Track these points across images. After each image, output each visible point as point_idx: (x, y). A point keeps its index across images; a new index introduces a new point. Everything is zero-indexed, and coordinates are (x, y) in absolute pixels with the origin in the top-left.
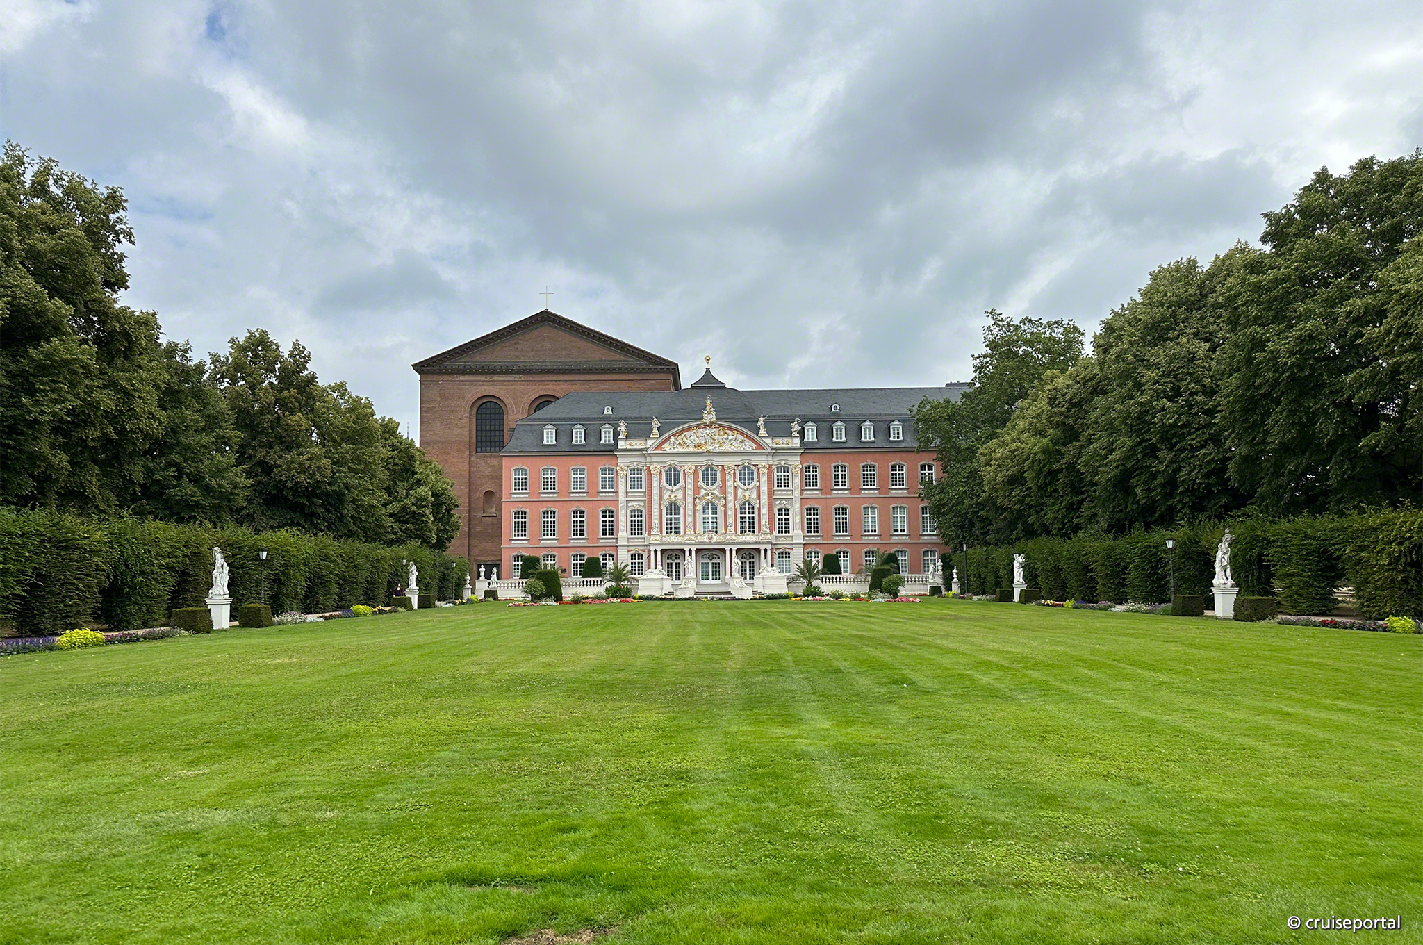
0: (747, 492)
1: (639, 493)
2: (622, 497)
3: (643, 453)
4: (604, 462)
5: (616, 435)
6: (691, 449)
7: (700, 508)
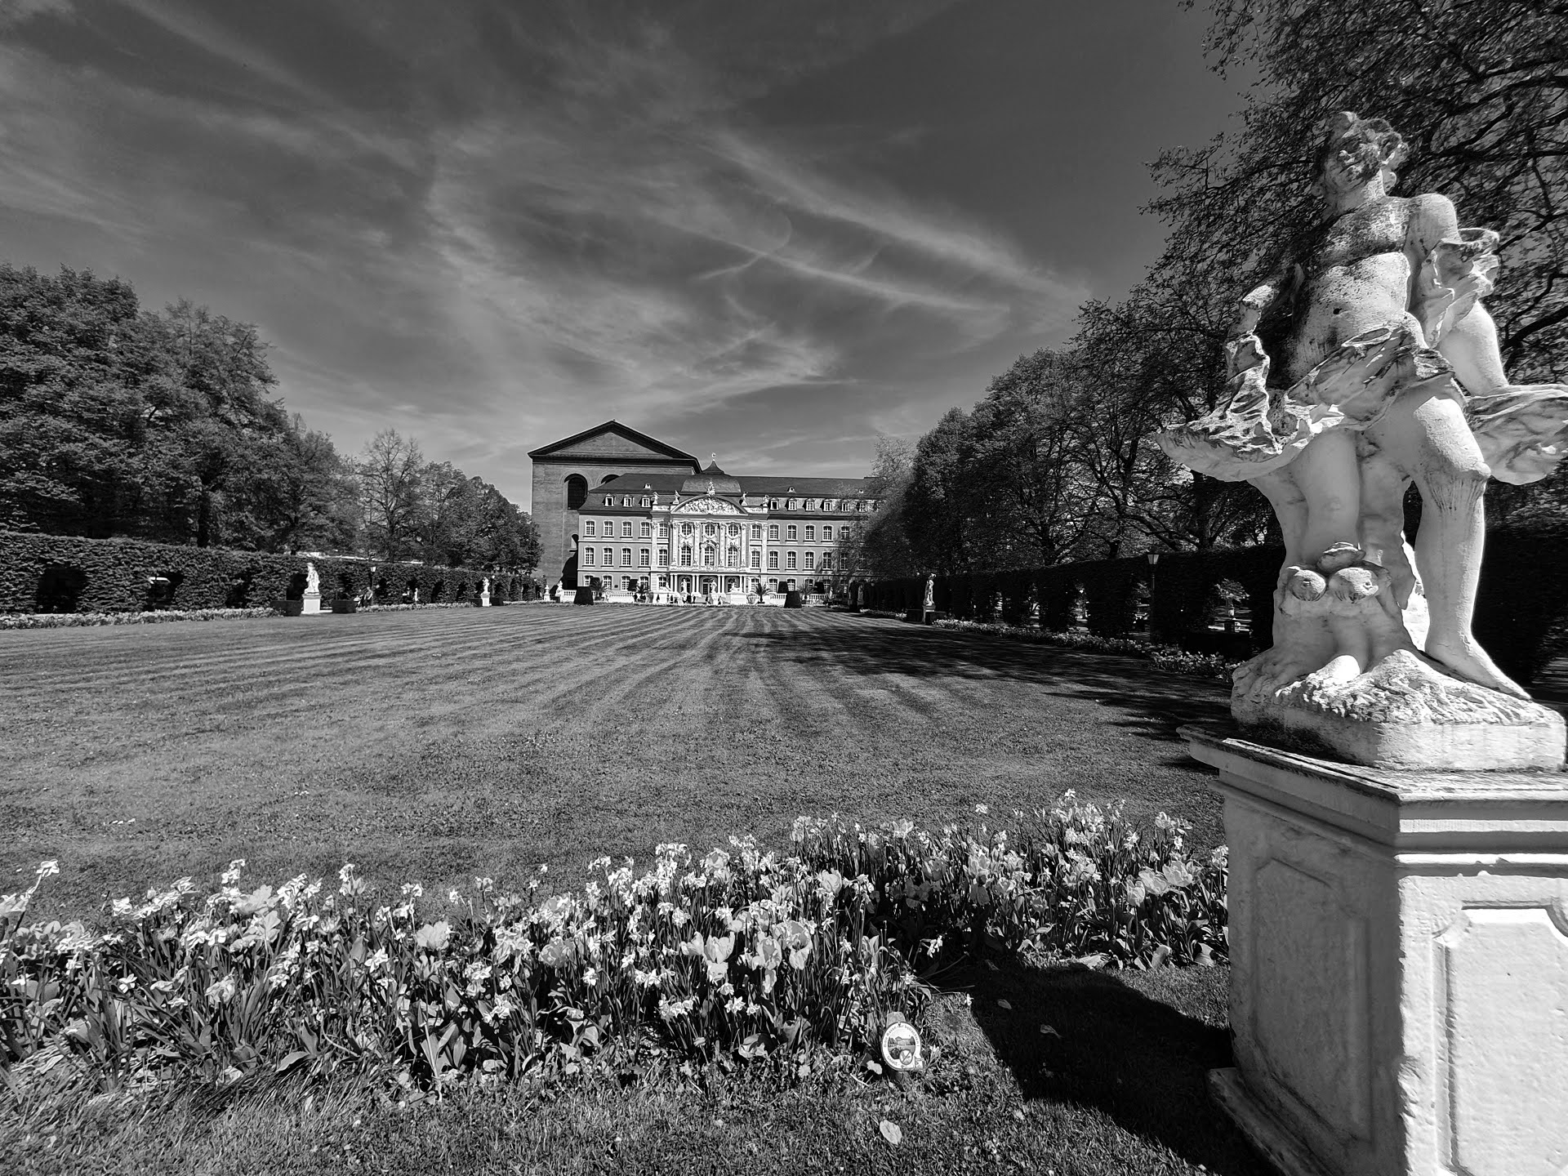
0: (733, 540)
1: (665, 539)
2: (655, 541)
3: (669, 514)
4: (644, 519)
5: (651, 502)
6: (699, 513)
7: (703, 550)
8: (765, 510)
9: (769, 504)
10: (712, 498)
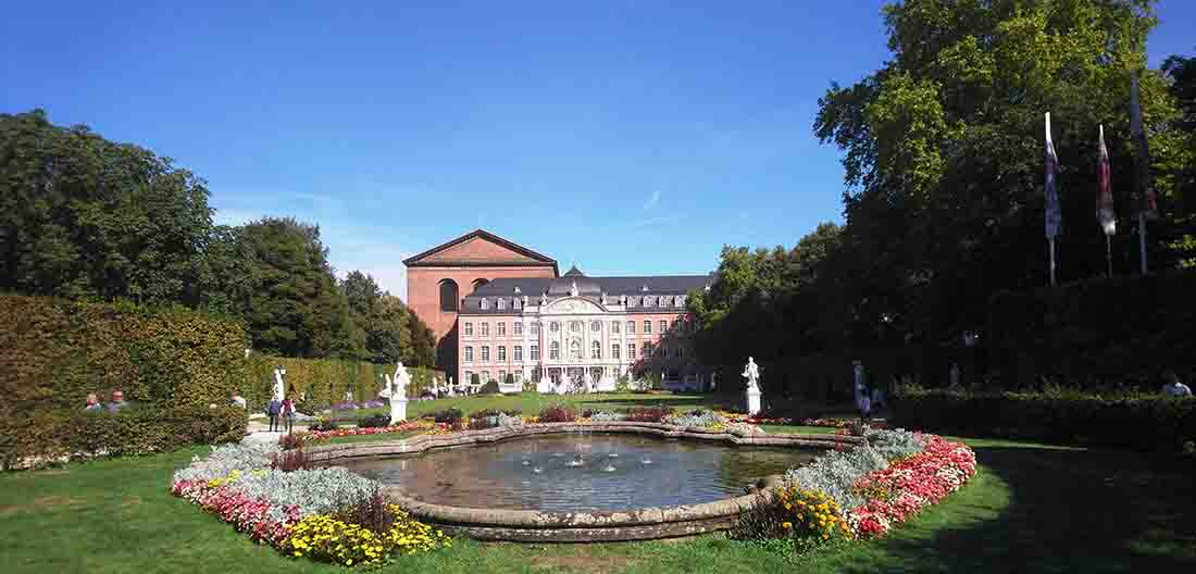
0: (595, 336)
1: (535, 337)
2: (526, 339)
3: (538, 315)
4: (516, 320)
5: (523, 303)
6: (565, 312)
7: (570, 345)
8: (623, 308)
9: (626, 302)
10: (575, 298)
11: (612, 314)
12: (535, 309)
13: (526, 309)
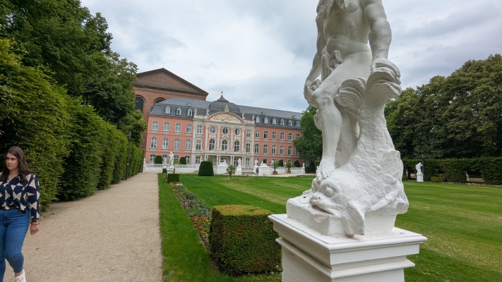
0: (237, 138)
1: (200, 134)
2: (194, 136)
3: (203, 121)
4: (188, 122)
5: (193, 113)
6: (220, 121)
7: (221, 142)
8: (254, 122)
9: (255, 119)
10: (227, 113)
11: (247, 125)
12: (201, 117)
13: (195, 117)
